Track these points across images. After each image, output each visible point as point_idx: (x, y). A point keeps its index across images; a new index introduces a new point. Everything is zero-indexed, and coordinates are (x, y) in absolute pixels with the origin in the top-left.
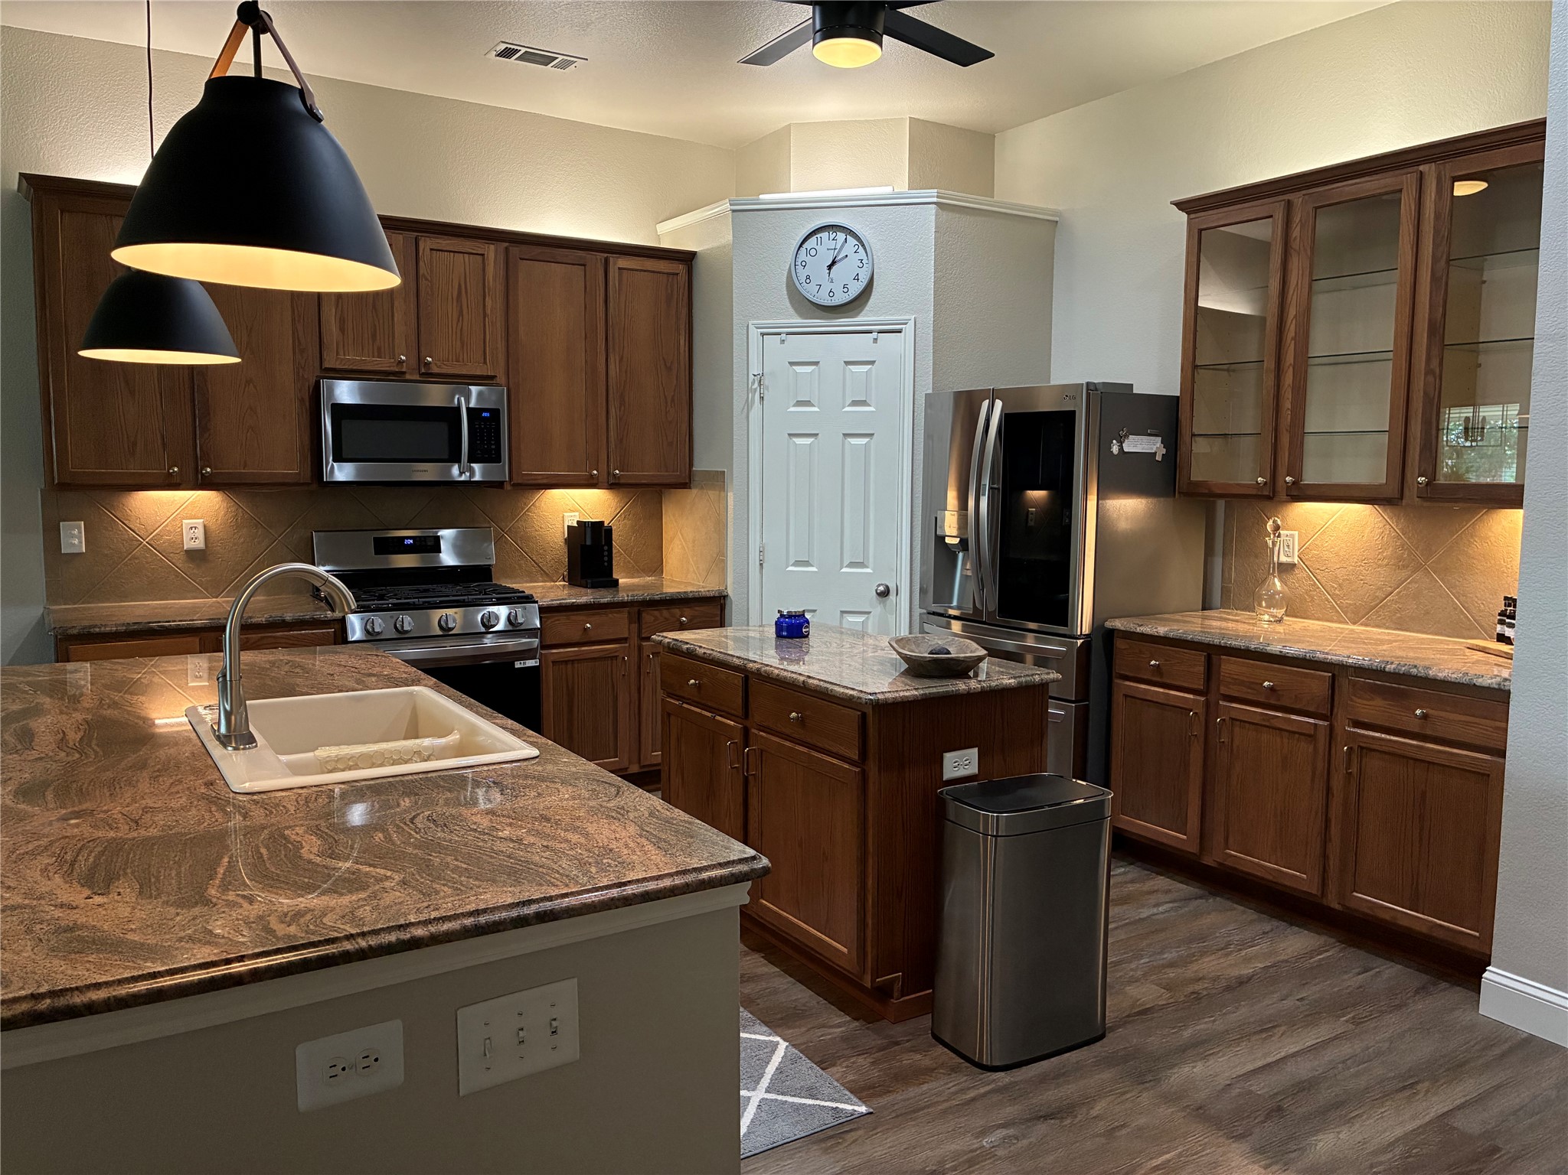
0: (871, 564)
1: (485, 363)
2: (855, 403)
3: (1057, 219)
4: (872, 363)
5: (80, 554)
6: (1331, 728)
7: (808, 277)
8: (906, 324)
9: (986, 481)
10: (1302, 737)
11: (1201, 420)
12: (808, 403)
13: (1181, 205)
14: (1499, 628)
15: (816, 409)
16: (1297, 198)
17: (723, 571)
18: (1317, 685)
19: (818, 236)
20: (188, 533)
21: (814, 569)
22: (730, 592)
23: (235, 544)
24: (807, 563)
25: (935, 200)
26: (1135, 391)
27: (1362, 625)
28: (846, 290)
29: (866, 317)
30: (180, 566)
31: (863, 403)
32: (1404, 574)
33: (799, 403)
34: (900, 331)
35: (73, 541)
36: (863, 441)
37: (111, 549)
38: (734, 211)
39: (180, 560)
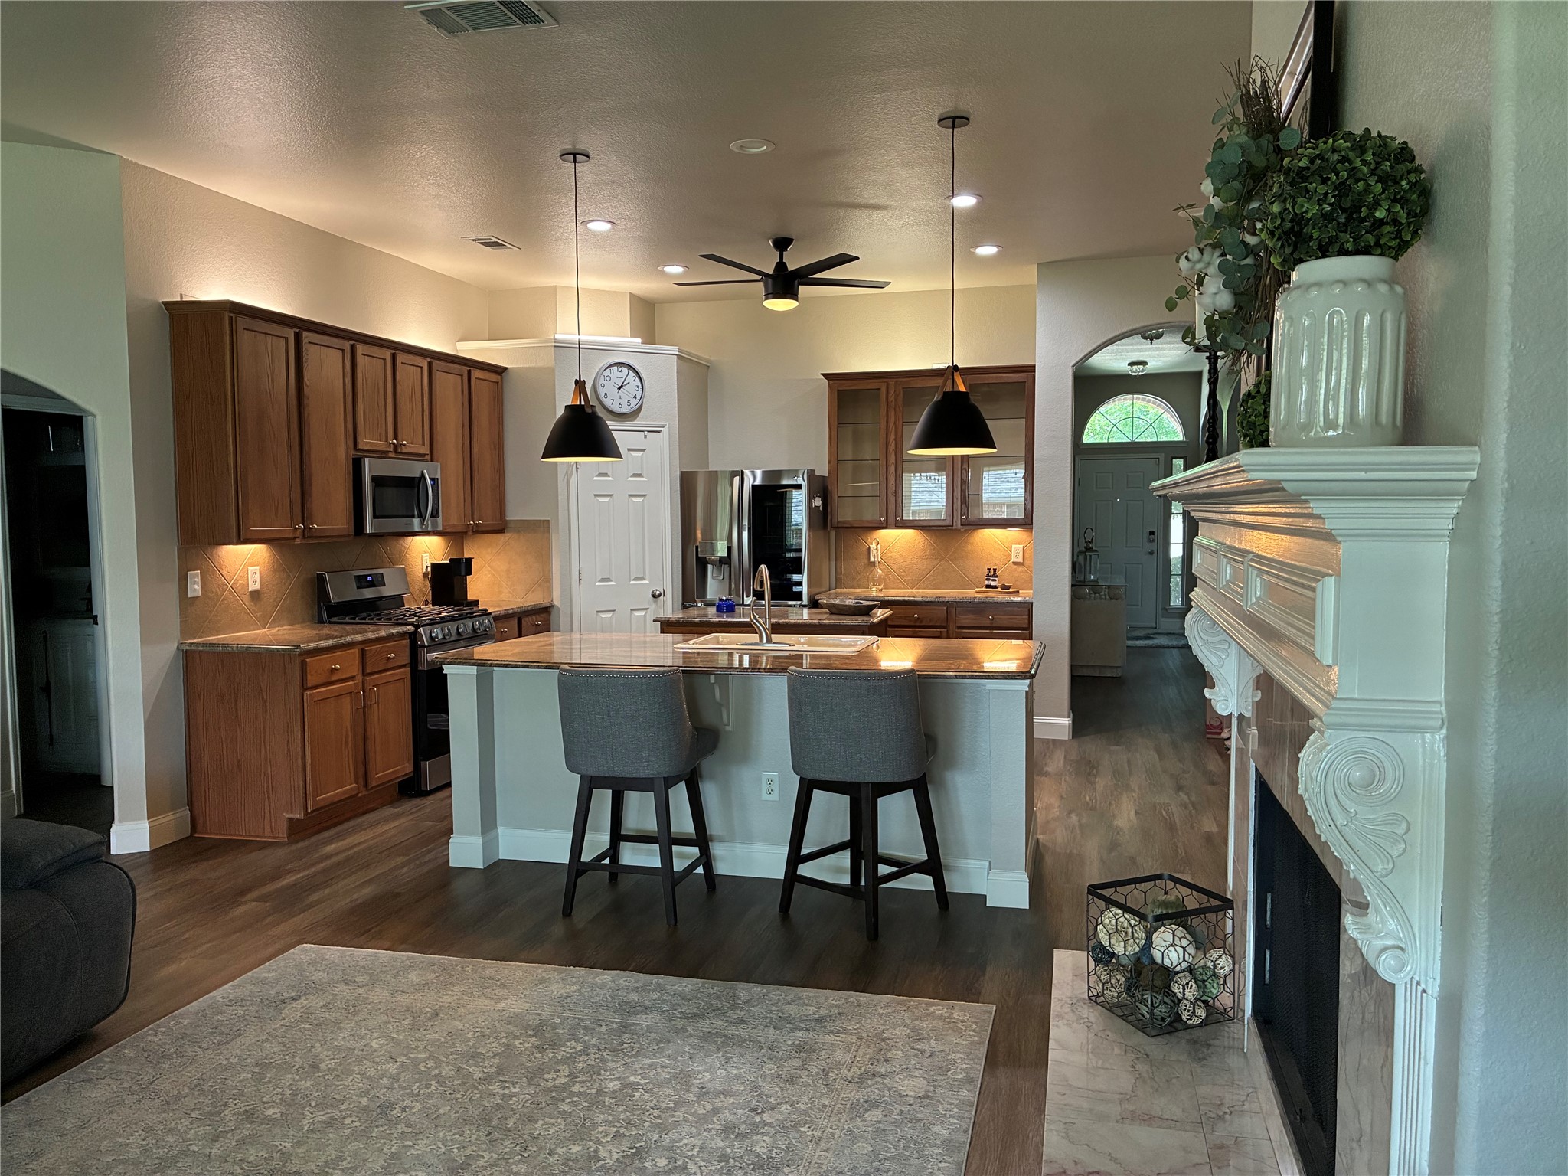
0: (647, 578)
1: (423, 444)
2: (635, 475)
3: (708, 365)
4: (644, 450)
5: (197, 598)
6: (947, 632)
7: (606, 394)
8: (663, 427)
9: (745, 523)
12: (606, 475)
13: (825, 376)
14: (987, 583)
15: (610, 479)
16: (892, 382)
17: (550, 589)
19: (611, 368)
20: (251, 577)
21: (613, 583)
22: (556, 602)
23: (273, 585)
24: (608, 580)
25: (677, 353)
26: (815, 473)
27: (917, 588)
28: (629, 404)
29: (638, 422)
30: (247, 604)
31: (640, 475)
32: (936, 562)
33: (601, 475)
34: (659, 432)
35: (195, 589)
36: (640, 499)
37: (213, 593)
38: (555, 346)
39: (246, 598)
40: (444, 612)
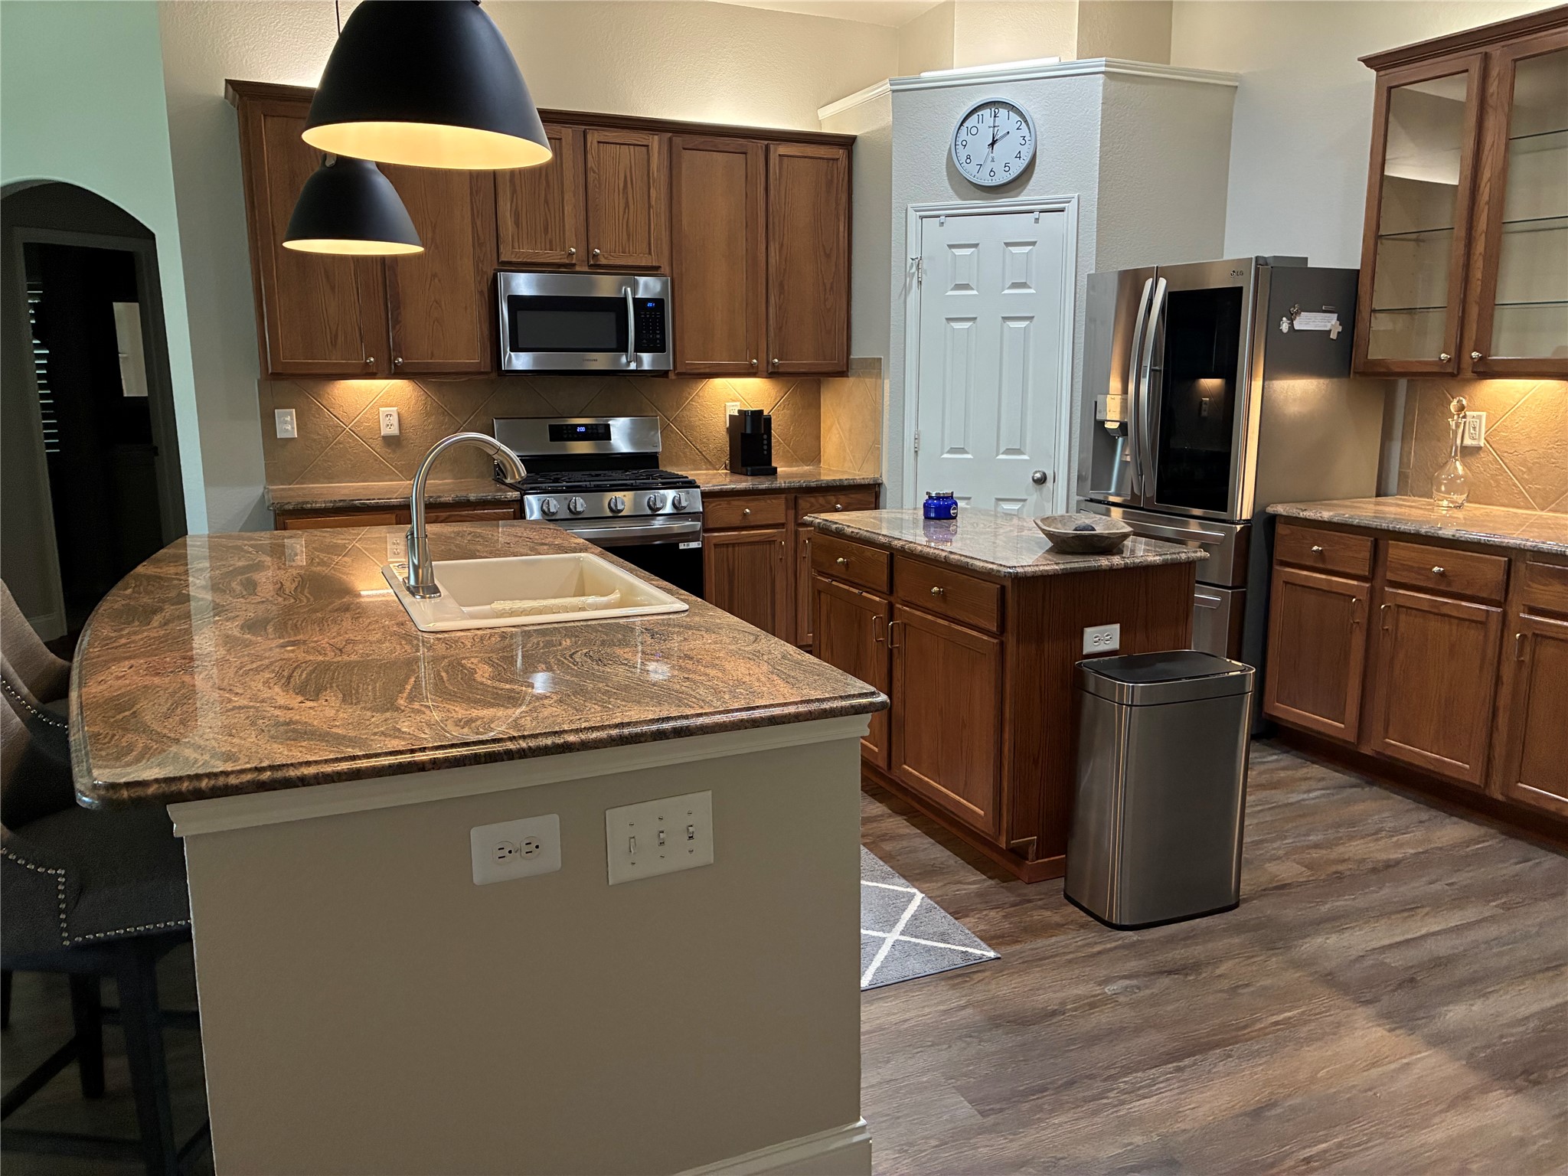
0: (1028, 451)
1: (650, 253)
2: (1015, 285)
3: (1237, 84)
4: (1033, 244)
5: (293, 439)
6: (1505, 614)
7: (969, 157)
8: (1069, 202)
9: (1147, 362)
10: (1474, 624)
11: (1383, 295)
12: (966, 287)
13: (1369, 62)
15: (975, 292)
17: (878, 458)
18: (1491, 570)
19: (980, 113)
20: (384, 421)
21: (969, 456)
22: (885, 480)
23: (425, 431)
24: (962, 451)
25: (1103, 69)
26: (1310, 265)
27: (1551, 511)
28: (1007, 169)
29: (1027, 196)
30: (378, 450)
31: (1024, 285)
33: (958, 287)
34: (1062, 210)
35: (287, 426)
36: (1023, 324)
37: (319, 434)
38: (894, 91)
39: (378, 445)
40: (744, 483)
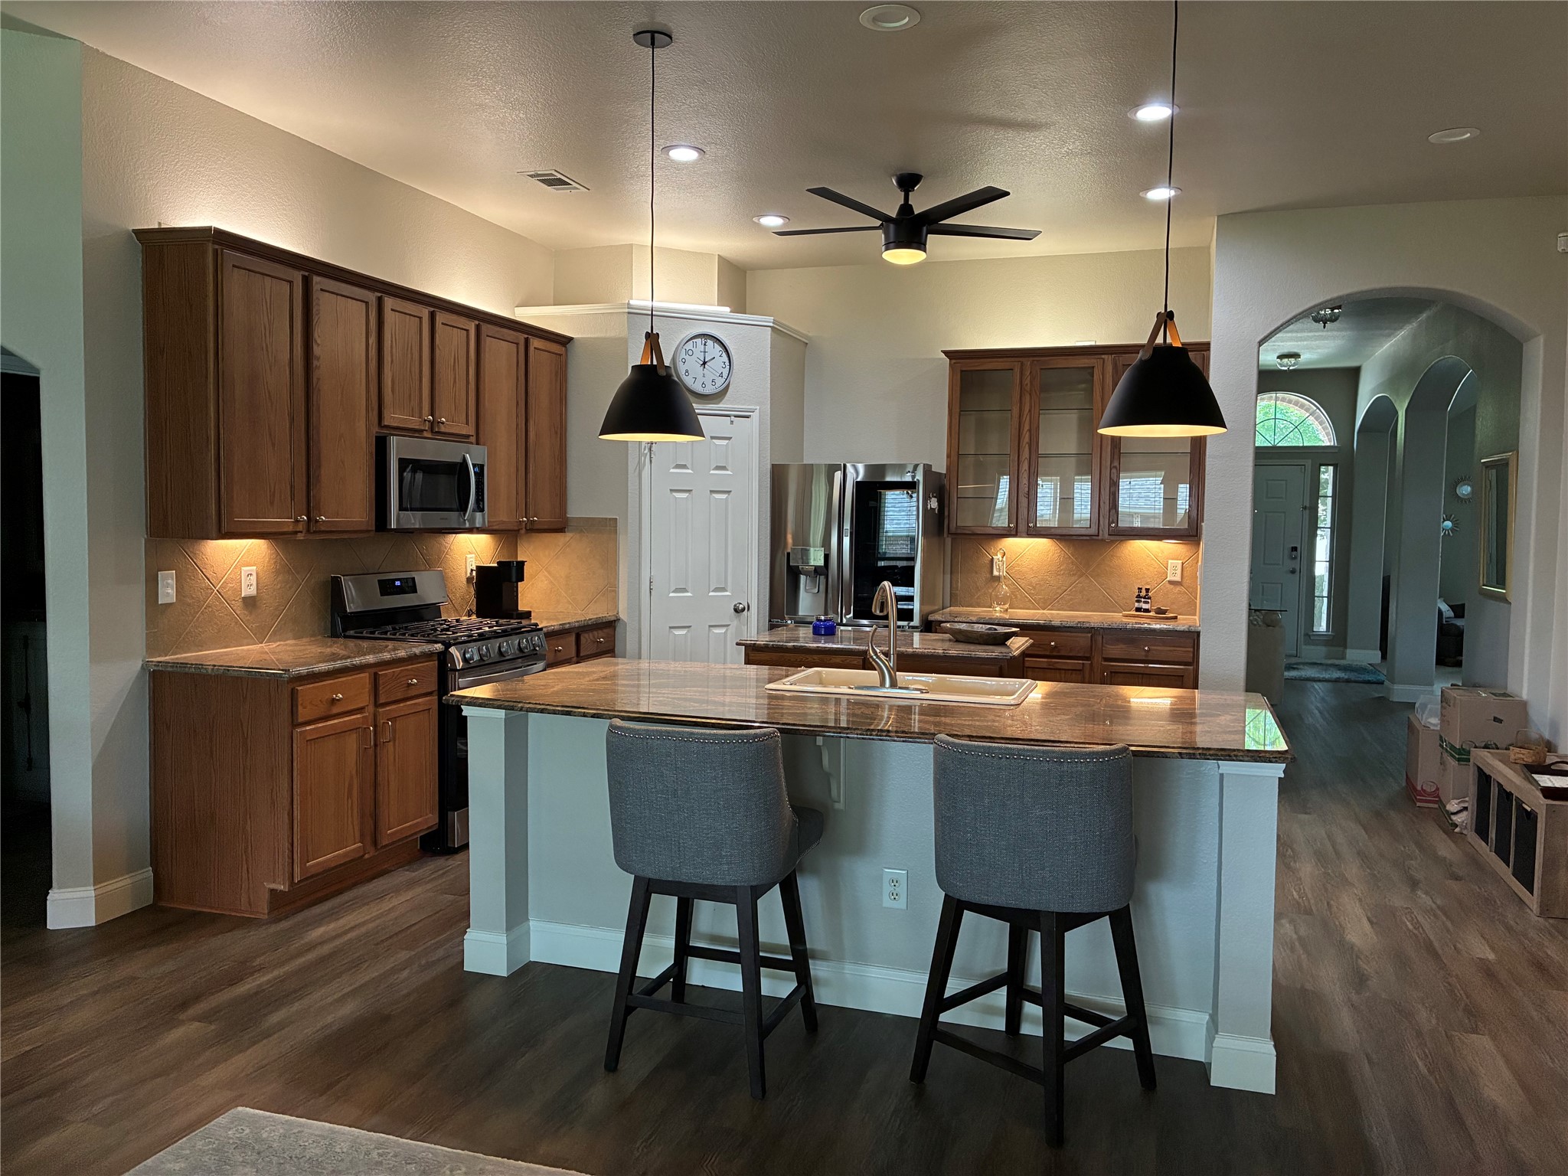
0: (729, 588)
1: (467, 423)
2: (718, 468)
3: (808, 341)
4: (730, 438)
5: (171, 604)
6: (1091, 664)
7: (687, 371)
8: (753, 412)
9: (847, 526)
10: (1074, 672)
12: (684, 467)
13: (946, 353)
14: (1137, 605)
15: (689, 471)
16: (1027, 362)
17: (615, 600)
18: (1084, 640)
19: (694, 341)
20: (246, 580)
21: (689, 594)
22: (623, 616)
23: (274, 590)
24: (684, 590)
25: (771, 324)
26: (933, 470)
27: (1048, 610)
28: (714, 383)
29: (724, 404)
30: (238, 612)
31: (724, 468)
32: (1074, 578)
33: (678, 466)
34: (748, 417)
35: (168, 591)
36: (724, 496)
37: (193, 598)
38: (629, 313)
39: (238, 605)
40: (491, 625)
